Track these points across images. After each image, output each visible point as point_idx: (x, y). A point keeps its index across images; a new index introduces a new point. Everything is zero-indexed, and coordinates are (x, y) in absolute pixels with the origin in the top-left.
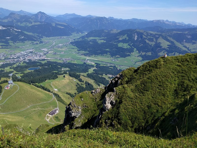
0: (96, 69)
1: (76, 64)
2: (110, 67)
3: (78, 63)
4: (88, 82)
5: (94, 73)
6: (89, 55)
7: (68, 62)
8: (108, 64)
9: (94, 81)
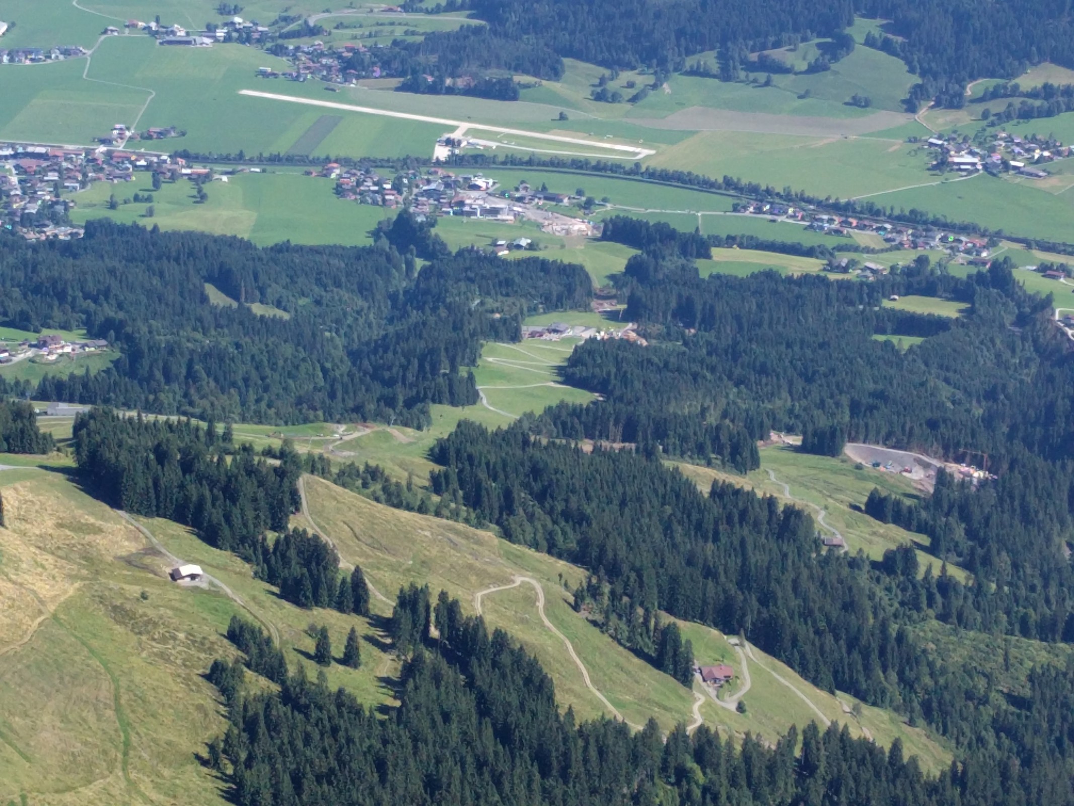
0: (627, 331)
1: (232, 242)
2: (909, 290)
3: (267, 239)
4: (450, 609)
5: (576, 412)
6: (493, 74)
7: (80, 215)
8: (865, 238)
9: (578, 575)
